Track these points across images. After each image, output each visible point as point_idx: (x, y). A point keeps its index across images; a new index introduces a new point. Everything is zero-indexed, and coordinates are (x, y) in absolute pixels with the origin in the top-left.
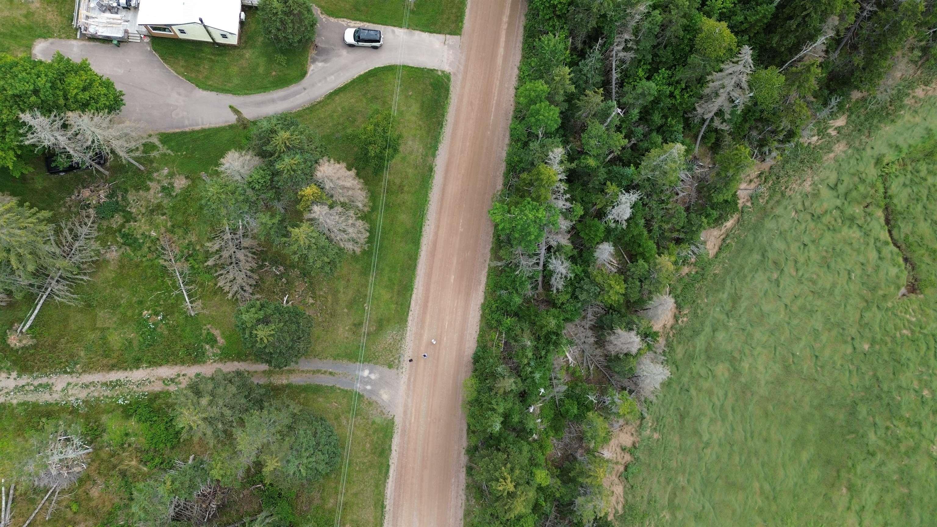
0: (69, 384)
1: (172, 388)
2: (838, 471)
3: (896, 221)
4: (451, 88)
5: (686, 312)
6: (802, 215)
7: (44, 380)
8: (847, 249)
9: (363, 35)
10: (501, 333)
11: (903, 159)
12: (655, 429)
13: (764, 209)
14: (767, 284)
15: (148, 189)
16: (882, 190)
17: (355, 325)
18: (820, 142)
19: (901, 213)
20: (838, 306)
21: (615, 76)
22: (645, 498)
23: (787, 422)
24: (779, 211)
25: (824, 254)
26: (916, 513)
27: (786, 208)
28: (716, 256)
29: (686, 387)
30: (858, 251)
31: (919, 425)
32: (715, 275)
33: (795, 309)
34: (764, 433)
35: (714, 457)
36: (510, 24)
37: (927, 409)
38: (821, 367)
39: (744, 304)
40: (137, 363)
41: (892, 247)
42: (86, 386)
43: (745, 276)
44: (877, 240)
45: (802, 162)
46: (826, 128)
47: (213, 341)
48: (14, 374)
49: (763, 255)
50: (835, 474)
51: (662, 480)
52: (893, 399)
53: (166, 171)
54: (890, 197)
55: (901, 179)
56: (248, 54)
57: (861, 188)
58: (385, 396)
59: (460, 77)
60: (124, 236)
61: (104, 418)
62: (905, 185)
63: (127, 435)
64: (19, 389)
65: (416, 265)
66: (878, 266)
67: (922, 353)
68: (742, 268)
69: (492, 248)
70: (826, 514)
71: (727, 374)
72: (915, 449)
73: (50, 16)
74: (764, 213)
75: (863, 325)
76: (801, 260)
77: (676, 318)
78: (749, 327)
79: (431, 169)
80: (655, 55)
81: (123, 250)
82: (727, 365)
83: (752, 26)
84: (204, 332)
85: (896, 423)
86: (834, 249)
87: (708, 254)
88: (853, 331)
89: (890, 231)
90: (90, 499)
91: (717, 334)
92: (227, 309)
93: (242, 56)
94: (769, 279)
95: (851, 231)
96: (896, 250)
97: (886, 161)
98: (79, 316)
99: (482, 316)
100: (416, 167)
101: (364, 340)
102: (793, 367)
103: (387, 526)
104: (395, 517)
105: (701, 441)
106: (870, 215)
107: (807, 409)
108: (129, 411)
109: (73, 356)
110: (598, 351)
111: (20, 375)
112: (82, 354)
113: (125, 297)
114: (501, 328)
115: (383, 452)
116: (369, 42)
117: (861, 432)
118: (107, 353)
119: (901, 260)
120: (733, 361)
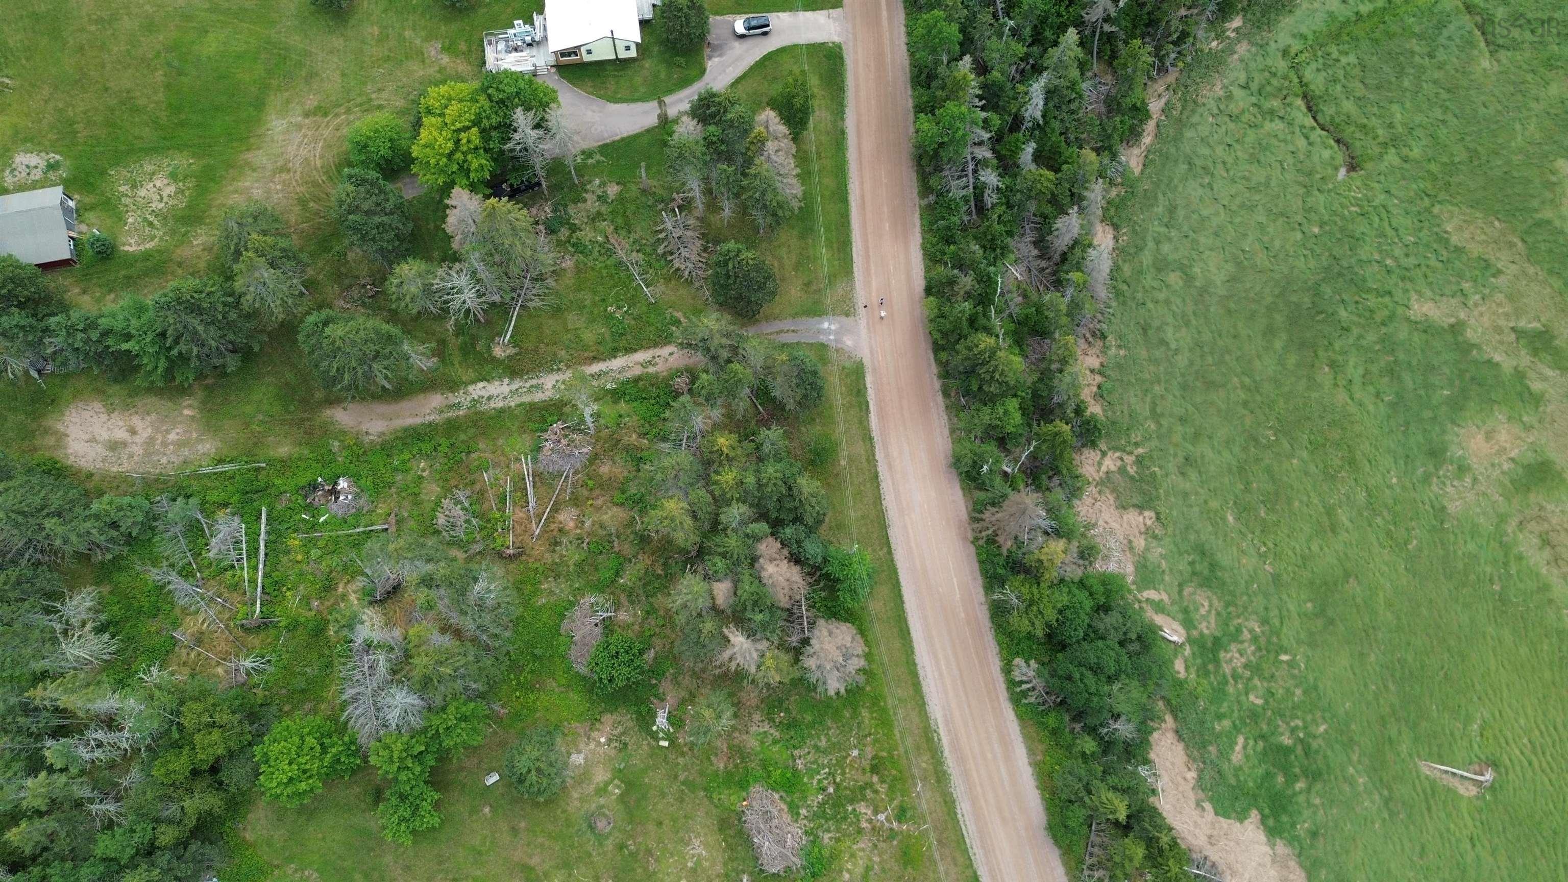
0: (557, 381)
1: (651, 370)
2: (1315, 352)
3: (1317, 105)
4: (845, 56)
5: (1124, 230)
6: (1219, 118)
8: (1274, 142)
9: (754, 23)
10: (945, 262)
11: (1311, 47)
12: (1120, 346)
13: (1179, 120)
14: (1200, 191)
15: (585, 201)
16: (1296, 80)
17: (805, 284)
18: (1220, 47)
19: (1320, 97)
20: (1278, 197)
22: (1126, 412)
23: (1252, 316)
24: (1195, 119)
25: (1251, 151)
26: (1407, 377)
27: (1201, 115)
28: (1142, 172)
30: (1285, 141)
31: (1390, 293)
32: (1145, 190)
33: (1234, 208)
34: (1232, 330)
35: (1186, 361)
37: (1393, 276)
38: (1275, 257)
39: (1181, 213)
40: (613, 353)
41: (1319, 131)
43: (1176, 187)
44: (1302, 127)
45: (1207, 67)
46: (1224, 32)
47: (677, 322)
48: (506, 381)
49: (1189, 163)
50: (1312, 355)
51: (1139, 392)
52: (1356, 274)
53: (597, 182)
54: (1306, 85)
55: (1314, 65)
56: (647, 64)
57: (1275, 82)
58: (849, 342)
59: (851, 44)
60: (573, 246)
62: (1318, 70)
63: (620, 416)
64: (514, 393)
65: (849, 222)
66: (1310, 152)
67: (1376, 226)
68: (1171, 180)
69: (919, 192)
70: (1314, 395)
71: (1181, 283)
72: (1392, 317)
73: (460, 68)
74: (1180, 123)
75: (1308, 210)
76: (1230, 160)
77: (1116, 238)
78: (1191, 233)
79: (843, 132)
81: (576, 257)
82: (1178, 273)
85: (1364, 296)
86: (1260, 144)
87: (1133, 172)
88: (1299, 218)
89: (1314, 118)
90: (601, 475)
91: (1160, 246)
92: (683, 291)
94: (1202, 186)
95: (1273, 125)
96: (1324, 133)
97: (1293, 51)
98: (551, 322)
99: (924, 255)
100: (828, 133)
101: (816, 297)
102: (1246, 263)
103: (879, 455)
104: (885, 446)
105: (1169, 349)
106: (1289, 105)
107: (1269, 299)
108: (617, 395)
109: (555, 355)
110: (1043, 264)
111: (512, 379)
112: (563, 352)
113: (588, 298)
114: (946, 258)
115: (858, 392)
116: (760, 29)
117: (1331, 311)
118: (586, 348)
119: (1332, 142)
120: (1184, 269)
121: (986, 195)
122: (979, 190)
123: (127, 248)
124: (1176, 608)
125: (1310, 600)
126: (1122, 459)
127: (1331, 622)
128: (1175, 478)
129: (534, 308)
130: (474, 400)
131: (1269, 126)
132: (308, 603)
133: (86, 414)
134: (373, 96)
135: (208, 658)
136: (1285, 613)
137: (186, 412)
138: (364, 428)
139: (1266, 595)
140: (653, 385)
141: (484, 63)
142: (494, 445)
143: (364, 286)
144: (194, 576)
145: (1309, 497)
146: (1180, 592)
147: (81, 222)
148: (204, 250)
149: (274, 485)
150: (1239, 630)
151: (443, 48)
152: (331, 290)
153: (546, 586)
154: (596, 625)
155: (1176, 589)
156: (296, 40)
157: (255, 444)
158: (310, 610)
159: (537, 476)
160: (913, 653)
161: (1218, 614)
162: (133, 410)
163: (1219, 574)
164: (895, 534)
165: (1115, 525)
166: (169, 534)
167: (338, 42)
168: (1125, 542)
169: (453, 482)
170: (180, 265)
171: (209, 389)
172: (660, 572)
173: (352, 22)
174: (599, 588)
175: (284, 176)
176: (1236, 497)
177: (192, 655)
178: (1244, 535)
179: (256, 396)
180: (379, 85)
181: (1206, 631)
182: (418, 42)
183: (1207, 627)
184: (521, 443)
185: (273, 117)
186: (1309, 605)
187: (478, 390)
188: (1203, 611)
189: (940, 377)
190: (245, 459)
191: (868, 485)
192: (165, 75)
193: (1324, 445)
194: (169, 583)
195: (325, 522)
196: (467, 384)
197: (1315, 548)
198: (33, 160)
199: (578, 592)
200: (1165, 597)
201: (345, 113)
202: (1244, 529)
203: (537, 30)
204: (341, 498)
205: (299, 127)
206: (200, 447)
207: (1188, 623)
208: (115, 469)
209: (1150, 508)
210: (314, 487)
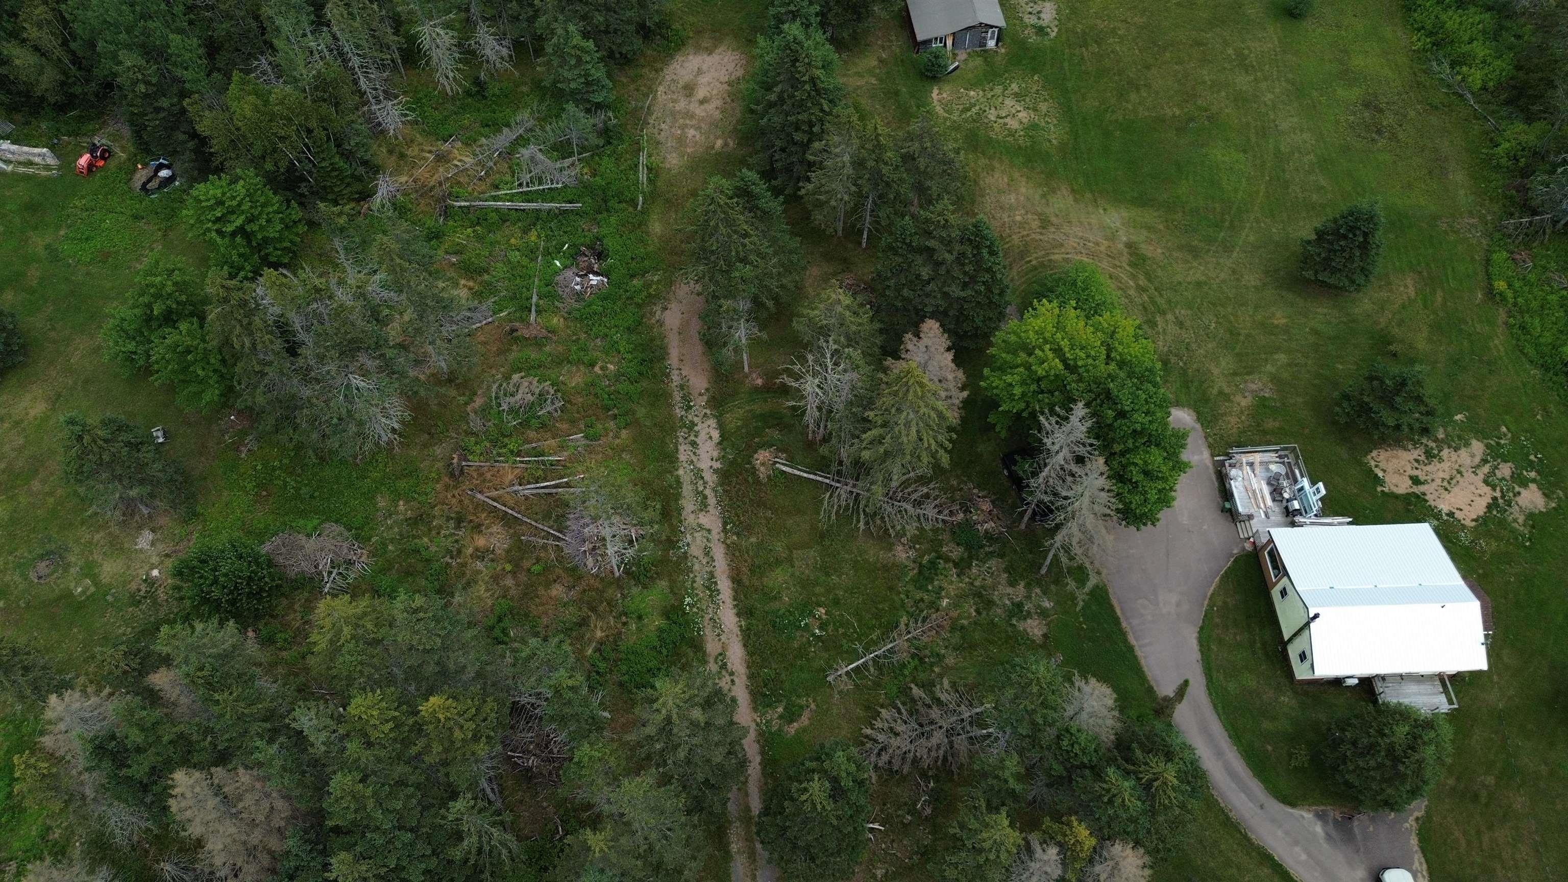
7: (712, 501)
42: (707, 552)
48: (717, 465)
53: (1047, 604)
56: (1287, 700)
60: (932, 563)
61: (663, 584)
63: (640, 618)
64: (698, 474)
73: (1232, 420)
81: (912, 565)
84: (803, 701)
90: (548, 586)
93: (1278, 690)
98: (805, 527)
108: (674, 614)
109: (749, 529)
111: (719, 472)
112: (753, 540)
113: (842, 580)
123: (935, 91)
130: (694, 424)
133: (731, 67)
138: (673, 306)
142: (622, 450)
149: (610, 216)
151: (1263, 399)
153: (402, 508)
154: (317, 567)
156: (1249, 237)
157: (668, 201)
162: (729, 100)
173: (1290, 296)
175: (1035, 224)
182: (1270, 369)
185: (1124, 215)
187: (708, 431)
190: (650, 192)
192: (1175, 117)
194: (511, 129)
195: (552, 266)
196: (719, 418)
198: (1049, 16)
199: (380, 549)
201: (1138, 285)
204: (578, 279)
205: (1111, 239)
206: (675, 155)
208: (660, 88)
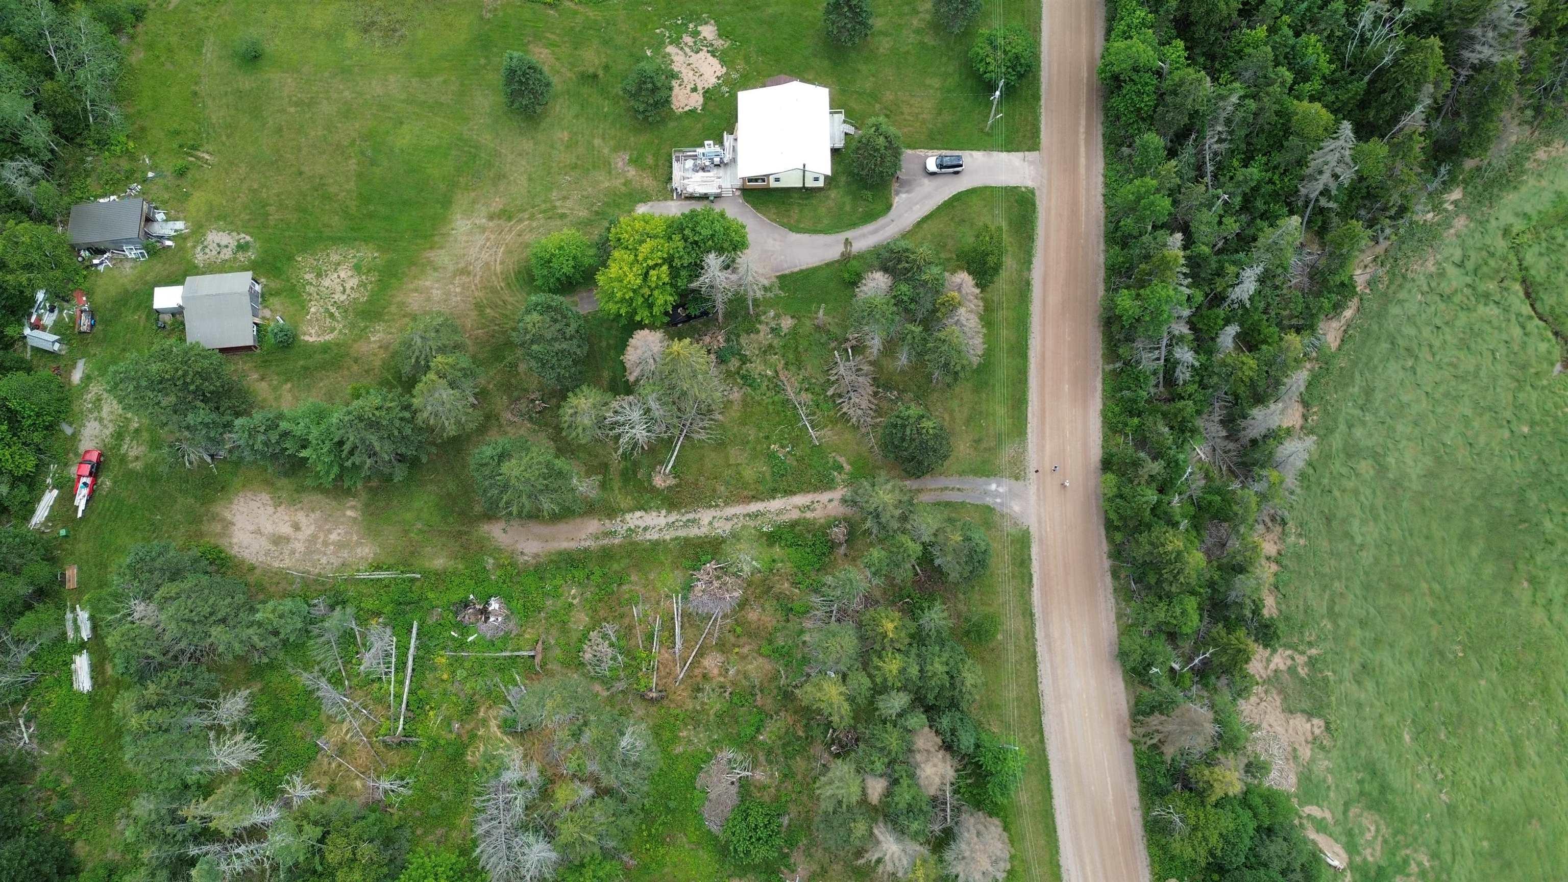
0: (714, 518)
1: (809, 515)
2: (1515, 564)
3: (1537, 293)
4: (1037, 203)
5: (1315, 410)
6: (1429, 297)
8: (1487, 327)
9: (947, 161)
10: (1126, 435)
12: (1300, 535)
13: (1385, 295)
14: (1401, 374)
15: (758, 332)
16: (1516, 263)
17: (975, 441)
18: (1436, 218)
19: (1541, 284)
20: (1486, 388)
21: (1210, 168)
22: (1301, 607)
23: (1448, 518)
24: (1403, 295)
27: (1410, 291)
28: (1339, 348)
29: (1327, 488)
30: (1499, 329)
32: (1341, 368)
33: (1437, 396)
34: (1425, 531)
35: (1371, 560)
36: (1088, 132)
38: (1478, 454)
39: (1379, 396)
40: (772, 494)
41: (1537, 321)
42: (729, 519)
43: (1376, 367)
44: (1519, 315)
45: (1420, 241)
46: (1441, 203)
47: (840, 468)
48: (664, 512)
49: (1392, 343)
50: (1511, 566)
51: (1317, 587)
53: (772, 313)
54: (1526, 269)
55: (1536, 249)
56: (833, 194)
57: (1492, 263)
58: (1016, 508)
59: (1045, 190)
60: (743, 377)
62: (1541, 254)
63: (774, 561)
64: (670, 526)
65: (1026, 380)
66: (1525, 343)
68: (1370, 358)
69: (1103, 355)
70: (1509, 611)
71: (1372, 472)
73: (646, 182)
74: (1386, 299)
75: (1519, 407)
76: (1437, 343)
77: (1305, 418)
78: (1388, 420)
79: (1028, 283)
80: (1249, 144)
82: (1370, 461)
83: (1345, 104)
84: (831, 461)
86: (1471, 329)
87: (1330, 348)
88: (1508, 414)
89: (1532, 305)
90: (750, 622)
91: (1354, 430)
92: (848, 436)
93: (828, 197)
94: (1404, 368)
95: (1488, 309)
96: (1541, 323)
97: (1515, 231)
98: (713, 455)
99: (1103, 422)
100: (1012, 283)
101: (986, 455)
102: (1446, 458)
103: (1039, 634)
104: (1046, 624)
105: (1354, 544)
106: (1506, 289)
107: (1469, 501)
108: (772, 538)
109: (714, 491)
110: (1231, 446)
111: (669, 512)
112: (723, 488)
113: (752, 433)
114: (1128, 430)
115: (1023, 562)
116: (951, 168)
117: (1535, 520)
118: (745, 485)
119: (1550, 335)
120: (1377, 457)
121: (1178, 370)
122: (1171, 365)
123: (307, 338)
124: (1339, 829)
125: (1488, 839)
126: (1293, 659)
127: (1509, 865)
128: (1350, 686)
129: (699, 440)
130: (630, 529)
131: (1481, 309)
132: (449, 724)
133: (254, 505)
134: (558, 204)
135: (348, 770)
136: (1458, 849)
137: (349, 513)
138: (519, 547)
139: (1439, 827)
140: (809, 532)
141: (671, 179)
142: (647, 579)
143: (533, 401)
144: (342, 684)
145: (1495, 723)
146: (1345, 812)
147: (265, 307)
148: (380, 347)
149: (427, 599)
150: (1406, 861)
151: (630, 160)
152: (500, 402)
153: (685, 734)
154: (733, 783)
155: (1341, 808)
156: (487, 139)
157: (412, 553)
158: (451, 732)
159: (685, 615)
160: (1057, 852)
161: (1385, 841)
162: (299, 506)
163: (1390, 797)
164: (1049, 722)
165: (1280, 730)
166: (323, 639)
167: (527, 145)
168: (1290, 749)
169: (602, 613)
170: (356, 361)
171: (374, 492)
172: (801, 733)
173: (543, 125)
174: (739, 742)
175: (465, 279)
176: (1415, 715)
177: (333, 765)
178: (1422, 759)
179: (417, 504)
180: (565, 193)
181: (1370, 859)
182: (606, 151)
183: (1372, 855)
184: (672, 579)
185: (459, 216)
186: (1485, 844)
187: (635, 519)
188: (1369, 836)
189: (1110, 556)
190: (402, 568)
191: (1025, 664)
192: (358, 164)
193: (1516, 669)
194: (318, 689)
195: (473, 643)
196: (624, 512)
197: (1497, 781)
198: (225, 238)
199: (716, 744)
200: (1328, 815)
201: (529, 219)
202: (1421, 752)
203: (726, 152)
204: (492, 619)
205: (483, 229)
206: (359, 550)
207: (1351, 848)
208: (276, 565)
209: (1320, 716)
210: (466, 605)
